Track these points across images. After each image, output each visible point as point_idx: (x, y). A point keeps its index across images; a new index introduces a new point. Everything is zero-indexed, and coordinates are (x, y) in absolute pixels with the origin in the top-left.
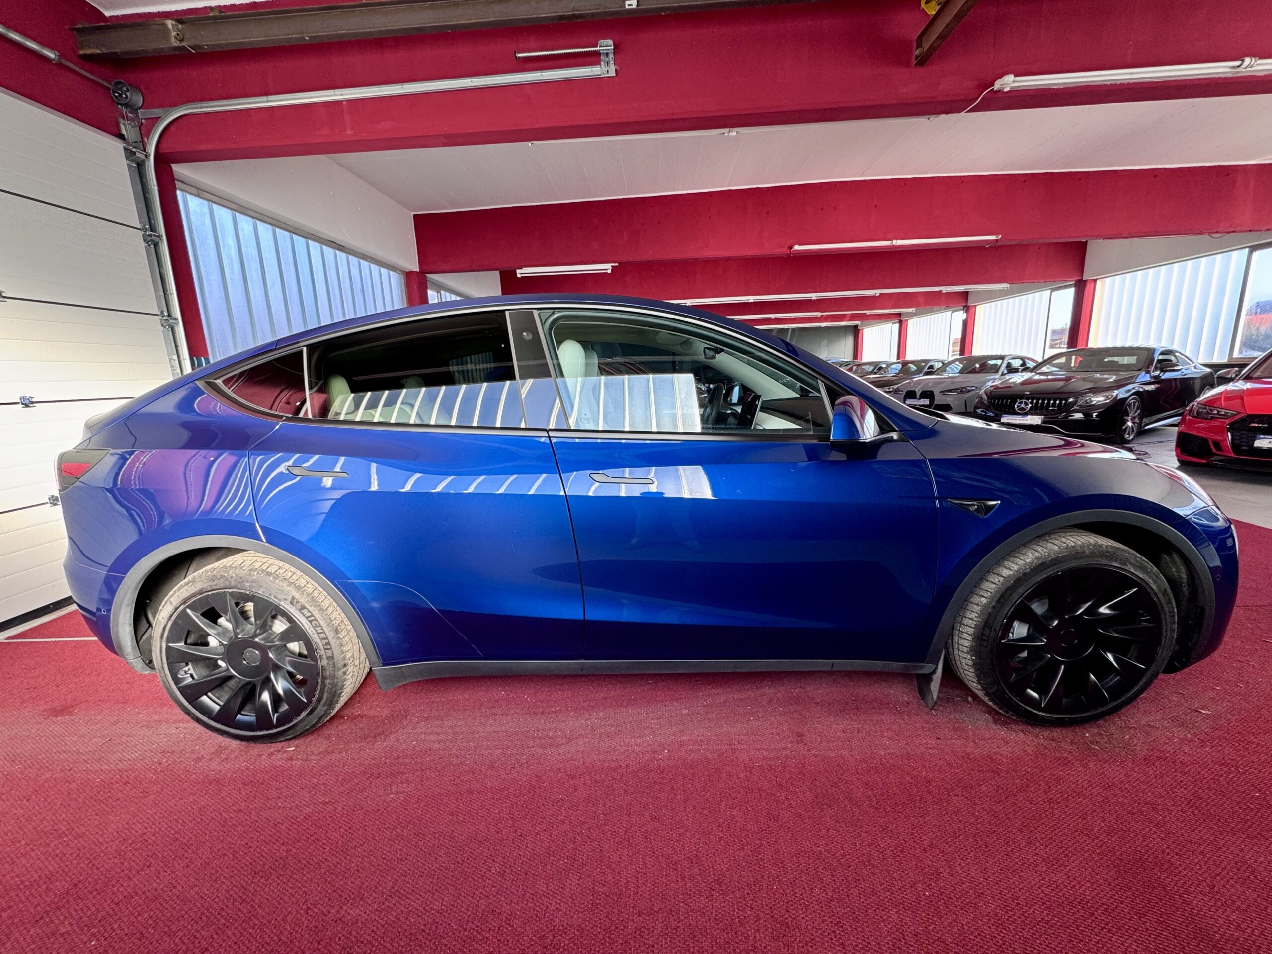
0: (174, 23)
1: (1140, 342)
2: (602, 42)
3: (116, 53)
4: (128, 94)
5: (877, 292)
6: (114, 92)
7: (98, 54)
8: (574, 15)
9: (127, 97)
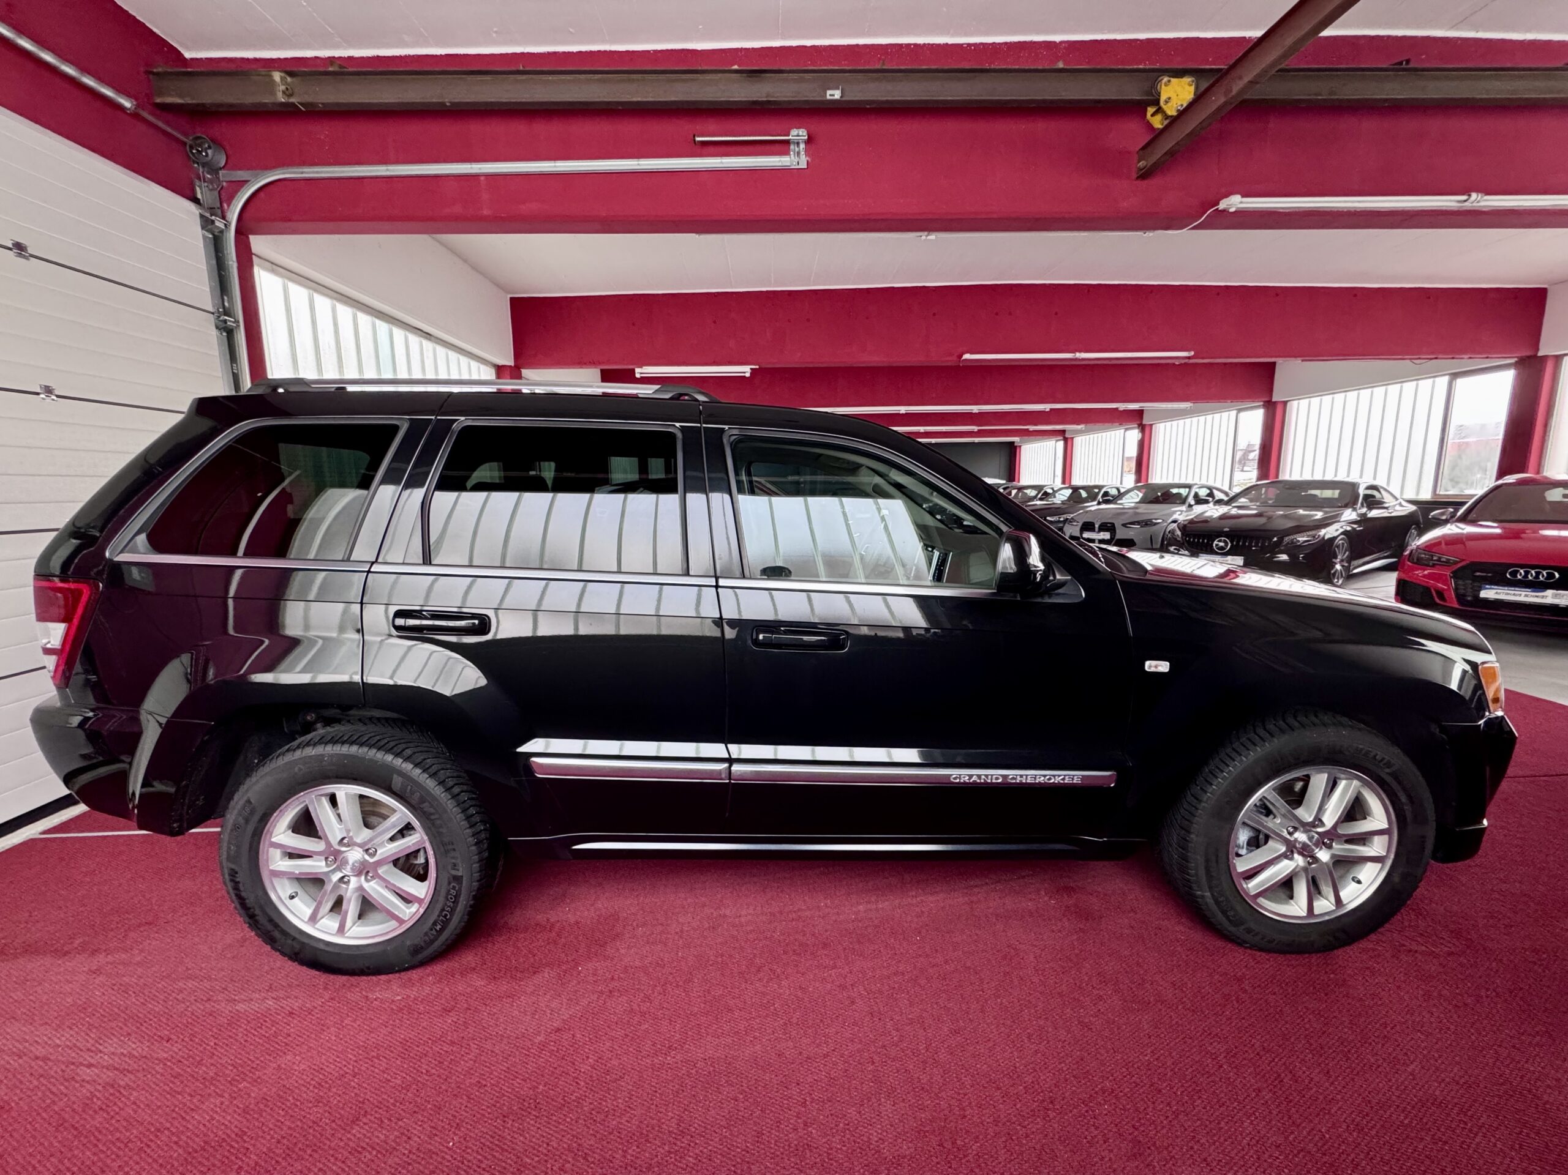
0: (283, 75)
1: (1342, 477)
2: (794, 132)
3: (203, 105)
4: (209, 152)
5: (1046, 407)
6: (191, 147)
7: (182, 105)
8: (769, 102)
9: (207, 155)
